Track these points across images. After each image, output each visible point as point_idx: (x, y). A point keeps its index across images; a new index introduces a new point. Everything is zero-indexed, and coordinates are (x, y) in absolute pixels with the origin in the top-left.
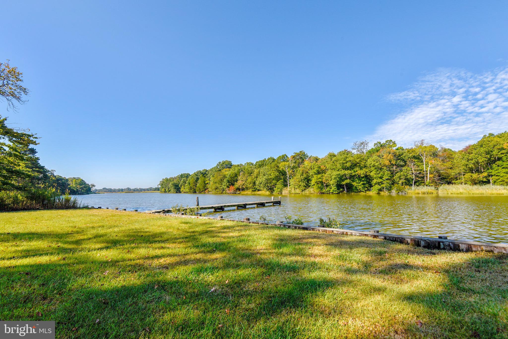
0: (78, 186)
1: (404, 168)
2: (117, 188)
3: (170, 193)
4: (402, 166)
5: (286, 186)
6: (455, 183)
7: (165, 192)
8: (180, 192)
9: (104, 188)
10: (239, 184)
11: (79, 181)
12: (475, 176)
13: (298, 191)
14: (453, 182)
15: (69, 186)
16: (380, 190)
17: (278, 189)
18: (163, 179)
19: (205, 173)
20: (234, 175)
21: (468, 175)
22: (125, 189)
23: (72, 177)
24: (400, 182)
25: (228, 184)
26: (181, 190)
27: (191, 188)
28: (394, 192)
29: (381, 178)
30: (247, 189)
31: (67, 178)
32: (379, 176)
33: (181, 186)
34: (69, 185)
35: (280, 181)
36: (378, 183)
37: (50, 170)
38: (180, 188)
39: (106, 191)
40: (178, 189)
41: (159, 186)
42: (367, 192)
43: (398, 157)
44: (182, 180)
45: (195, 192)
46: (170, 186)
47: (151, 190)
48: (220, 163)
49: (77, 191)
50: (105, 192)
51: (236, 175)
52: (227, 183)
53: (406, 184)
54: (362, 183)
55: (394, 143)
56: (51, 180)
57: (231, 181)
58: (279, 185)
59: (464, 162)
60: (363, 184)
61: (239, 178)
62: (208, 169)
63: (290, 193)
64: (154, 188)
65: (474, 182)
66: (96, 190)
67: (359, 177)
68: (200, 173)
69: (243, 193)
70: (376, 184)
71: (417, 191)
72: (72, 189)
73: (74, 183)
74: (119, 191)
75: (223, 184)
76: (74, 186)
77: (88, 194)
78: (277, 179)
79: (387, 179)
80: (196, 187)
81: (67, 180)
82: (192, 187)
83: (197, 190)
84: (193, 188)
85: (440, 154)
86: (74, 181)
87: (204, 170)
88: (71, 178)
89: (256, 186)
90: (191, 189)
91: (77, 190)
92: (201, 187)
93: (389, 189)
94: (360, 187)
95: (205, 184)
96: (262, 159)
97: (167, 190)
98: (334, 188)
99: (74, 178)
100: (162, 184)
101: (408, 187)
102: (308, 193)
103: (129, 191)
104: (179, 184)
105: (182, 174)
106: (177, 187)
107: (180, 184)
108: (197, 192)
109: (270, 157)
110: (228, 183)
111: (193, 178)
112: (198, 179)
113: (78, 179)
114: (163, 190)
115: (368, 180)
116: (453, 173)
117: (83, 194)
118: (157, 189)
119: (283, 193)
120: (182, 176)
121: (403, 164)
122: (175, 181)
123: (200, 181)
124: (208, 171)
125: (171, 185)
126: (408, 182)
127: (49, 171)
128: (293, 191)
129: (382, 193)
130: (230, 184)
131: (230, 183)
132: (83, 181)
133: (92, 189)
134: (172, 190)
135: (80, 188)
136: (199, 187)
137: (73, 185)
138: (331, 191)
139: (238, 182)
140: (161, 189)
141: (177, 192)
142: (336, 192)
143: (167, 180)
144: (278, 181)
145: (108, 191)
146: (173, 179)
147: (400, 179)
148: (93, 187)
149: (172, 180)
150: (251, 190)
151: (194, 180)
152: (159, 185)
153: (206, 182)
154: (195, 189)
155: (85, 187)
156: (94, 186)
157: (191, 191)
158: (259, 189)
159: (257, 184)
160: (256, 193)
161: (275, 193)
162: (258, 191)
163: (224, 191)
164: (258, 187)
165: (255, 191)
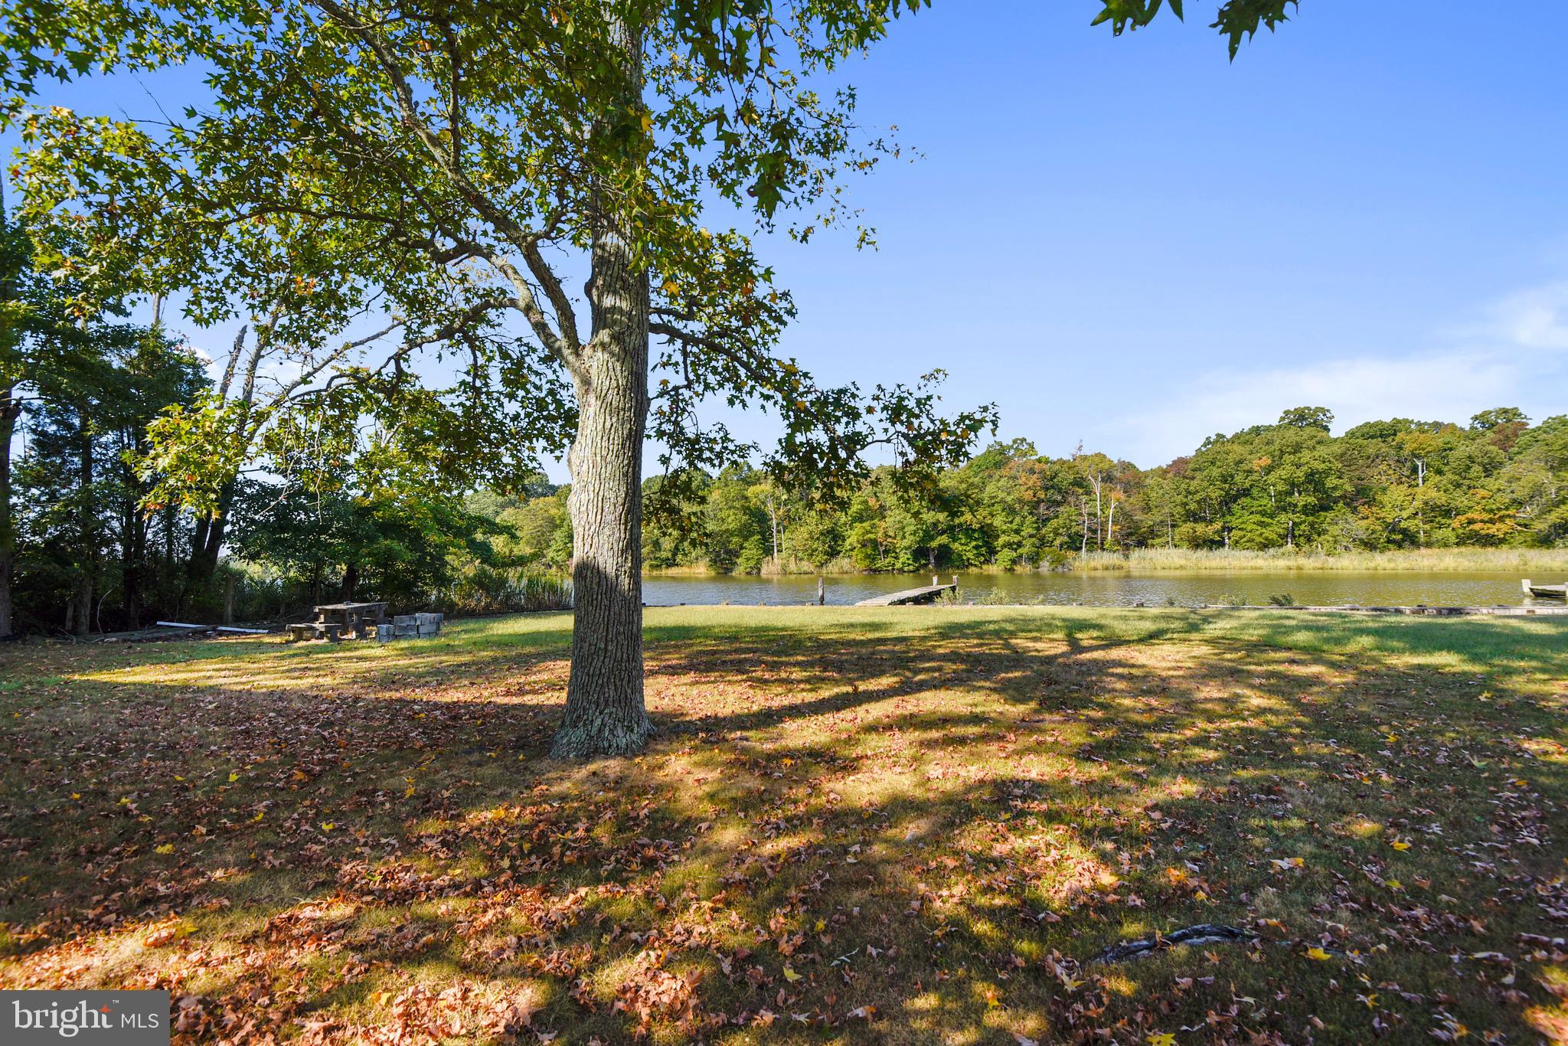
1: (1061, 509)
4: (1059, 504)
5: (768, 551)
6: (1153, 546)
12: (1200, 528)
13: (806, 566)
14: (1150, 542)
16: (1014, 562)
17: (748, 560)
21: (1186, 528)
24: (1057, 542)
28: (1045, 567)
29: (1017, 532)
32: (1014, 526)
35: (752, 538)
36: (1009, 545)
42: (985, 567)
43: (1050, 482)
53: (1069, 548)
54: (974, 543)
55: (1031, 446)
58: (751, 549)
59: (1179, 499)
60: (976, 547)
63: (785, 572)
65: (1197, 543)
67: (968, 531)
70: (1004, 546)
71: (1093, 564)
78: (745, 533)
79: (1031, 536)
85: (1118, 475)
89: (660, 551)
93: (1034, 559)
94: (970, 555)
98: (904, 557)
101: (1071, 554)
102: (836, 569)
115: (986, 538)
116: (1147, 520)
119: (763, 571)
121: (1059, 498)
126: (1074, 543)
128: (793, 567)
129: (1018, 569)
138: (898, 565)
142: (911, 568)
144: (746, 539)
147: (1057, 534)
158: (671, 563)
159: (664, 546)
160: (665, 572)
161: (739, 571)
162: (669, 566)
163: (554, 568)
164: (670, 555)
165: (658, 567)
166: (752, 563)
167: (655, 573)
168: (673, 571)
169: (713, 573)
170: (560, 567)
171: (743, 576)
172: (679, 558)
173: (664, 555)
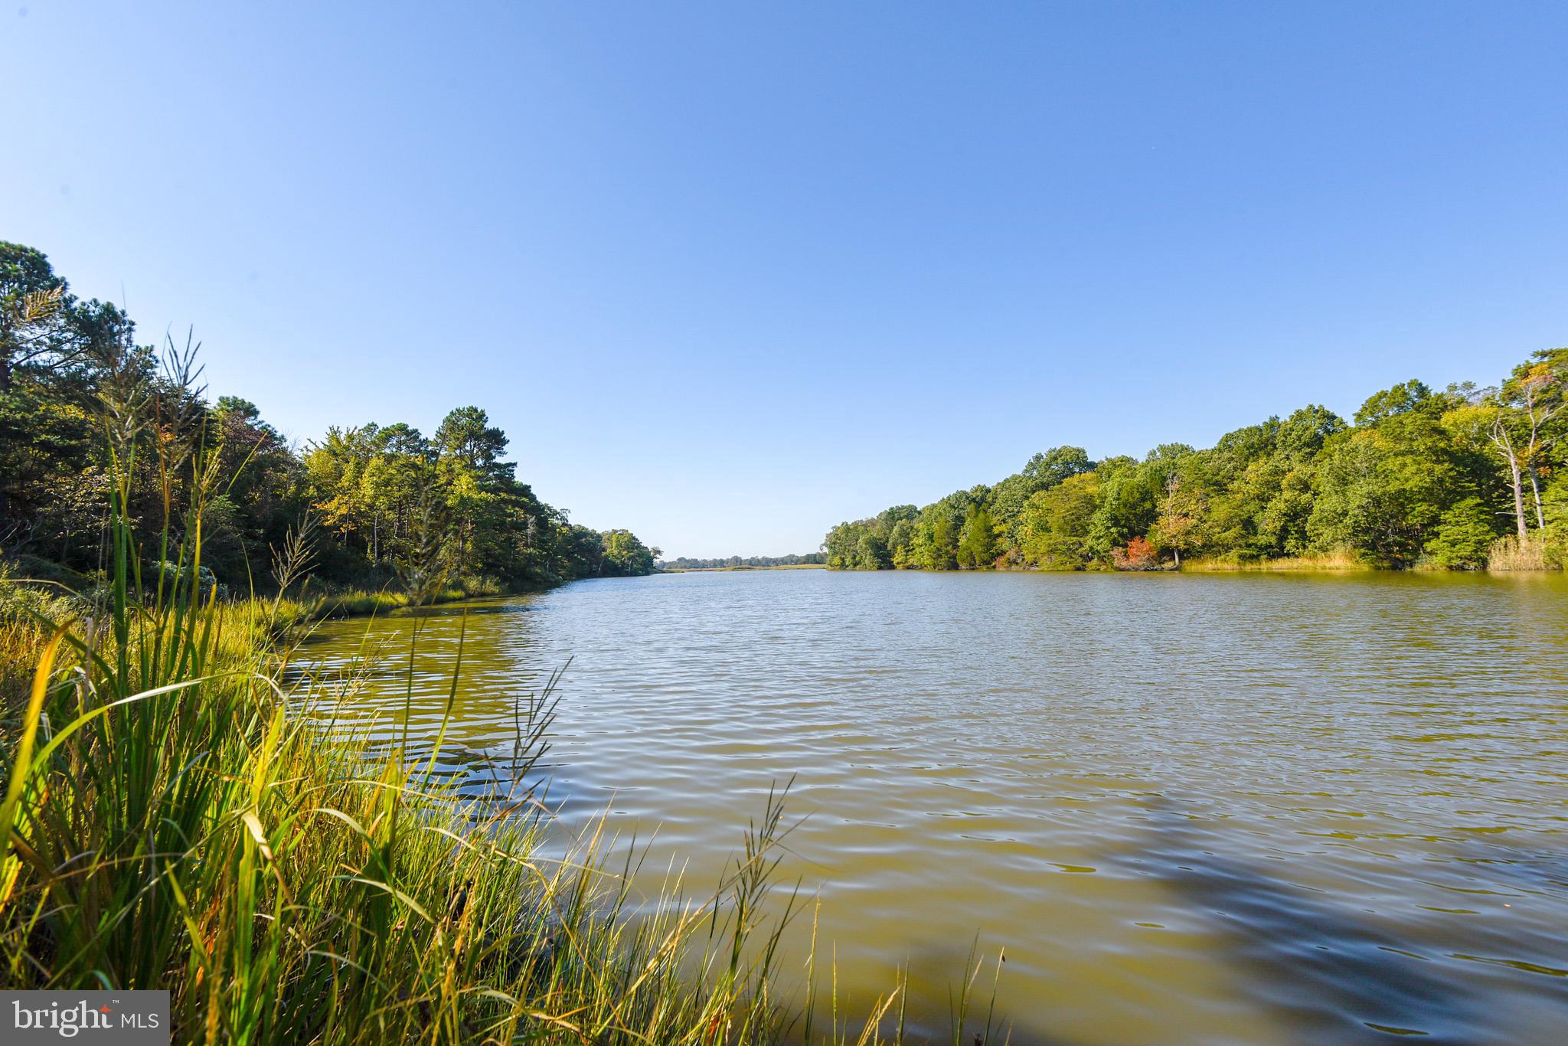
0: (624, 553)
2: (710, 558)
3: (860, 570)
5: (1503, 527)
7: (843, 566)
8: (892, 567)
9: (680, 559)
10: (1168, 528)
11: (626, 539)
15: (604, 554)
17: (1454, 543)
18: (836, 528)
19: (983, 500)
20: (1137, 495)
22: (728, 561)
23: (610, 530)
25: (1113, 530)
26: (895, 560)
27: (938, 554)
30: (1211, 548)
31: (599, 531)
33: (894, 547)
34: (604, 550)
35: (1463, 504)
37: (558, 511)
38: (890, 555)
39: (685, 567)
40: (884, 560)
41: (826, 550)
44: (896, 529)
45: (954, 566)
46: (861, 547)
47: (792, 561)
48: (1038, 458)
49: (623, 567)
50: (684, 570)
51: (1146, 495)
52: (1108, 528)
56: (560, 534)
57: (1128, 519)
58: (1460, 524)
61: (1166, 504)
62: (990, 484)
64: (804, 554)
66: (664, 564)
68: (967, 498)
69: (1191, 566)
72: (610, 561)
73: (614, 544)
74: (715, 566)
75: (1093, 533)
76: (616, 552)
77: (648, 574)
78: (1444, 497)
80: (955, 547)
81: (599, 537)
82: (944, 549)
83: (963, 561)
84: (947, 552)
86: (614, 539)
87: (980, 488)
88: (607, 533)
89: (1256, 534)
90: (940, 556)
91: (623, 562)
92: (977, 549)
95: (989, 536)
96: (1259, 420)
97: (848, 561)
99: (615, 532)
100: (834, 543)
103: (737, 564)
104: (887, 541)
105: (892, 509)
106: (881, 550)
107: (891, 541)
108: (963, 566)
109: (1304, 408)
110: (1114, 525)
111: (941, 520)
112: (960, 521)
113: (624, 532)
114: (837, 560)
117: (636, 575)
118: (814, 560)
119: (1494, 564)
120: (893, 516)
122: (875, 533)
123: (969, 526)
124: (993, 492)
125: (864, 546)
127: (556, 513)
130: (1125, 530)
131: (1123, 526)
132: (634, 538)
133: (655, 560)
134: (867, 562)
135: (629, 559)
136: (968, 548)
137: (612, 550)
139: (1162, 521)
140: (830, 557)
141: (880, 568)
143: (847, 529)
144: (1445, 506)
145: (688, 565)
146: (865, 526)
148: (658, 556)
149: (861, 529)
150: (1234, 553)
151: (948, 525)
152: (825, 545)
153: (996, 531)
154: (954, 557)
155: (639, 555)
156: (659, 552)
157: (943, 561)
158: (1277, 551)
159: (1262, 527)
160: (1265, 566)
161: (1434, 561)
162: (1272, 557)
163: (1095, 561)
164: (1273, 540)
165: (1253, 558)
166: (1466, 550)
167: (1248, 567)
168: (1281, 565)
169: (1365, 567)
170: (1102, 559)
171: (1442, 573)
172: (1290, 544)
173: (1262, 540)
